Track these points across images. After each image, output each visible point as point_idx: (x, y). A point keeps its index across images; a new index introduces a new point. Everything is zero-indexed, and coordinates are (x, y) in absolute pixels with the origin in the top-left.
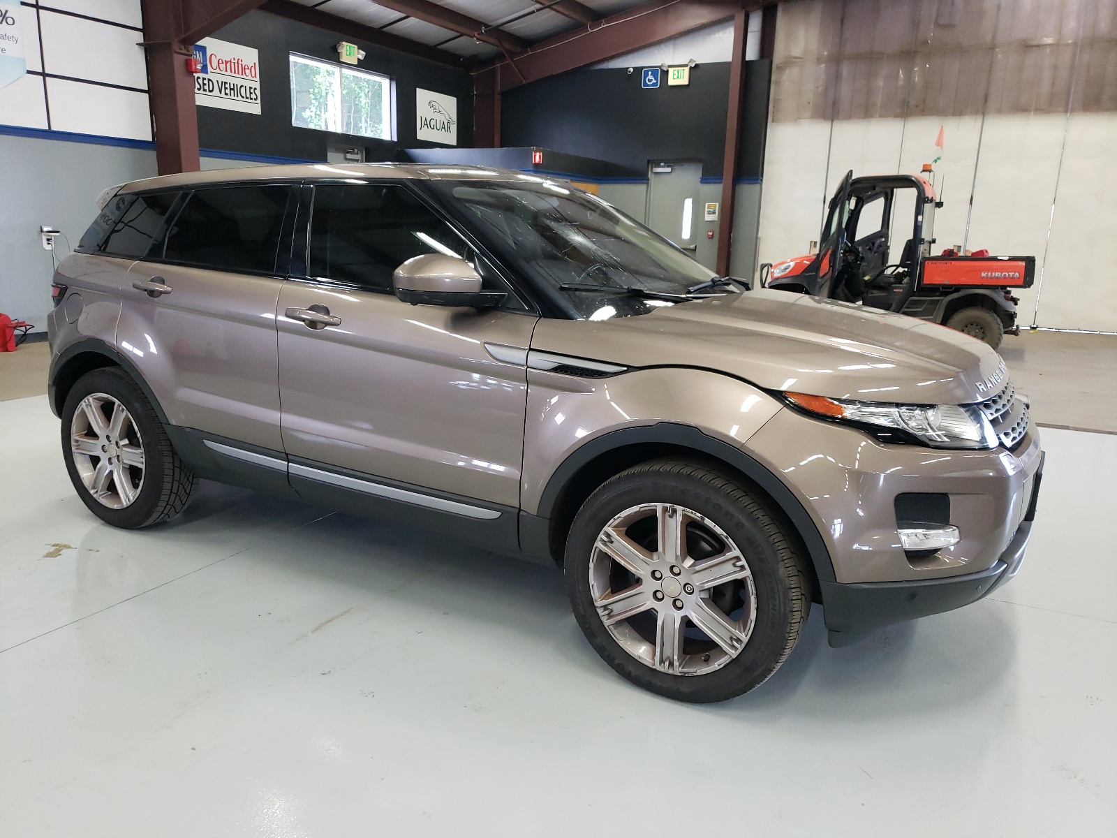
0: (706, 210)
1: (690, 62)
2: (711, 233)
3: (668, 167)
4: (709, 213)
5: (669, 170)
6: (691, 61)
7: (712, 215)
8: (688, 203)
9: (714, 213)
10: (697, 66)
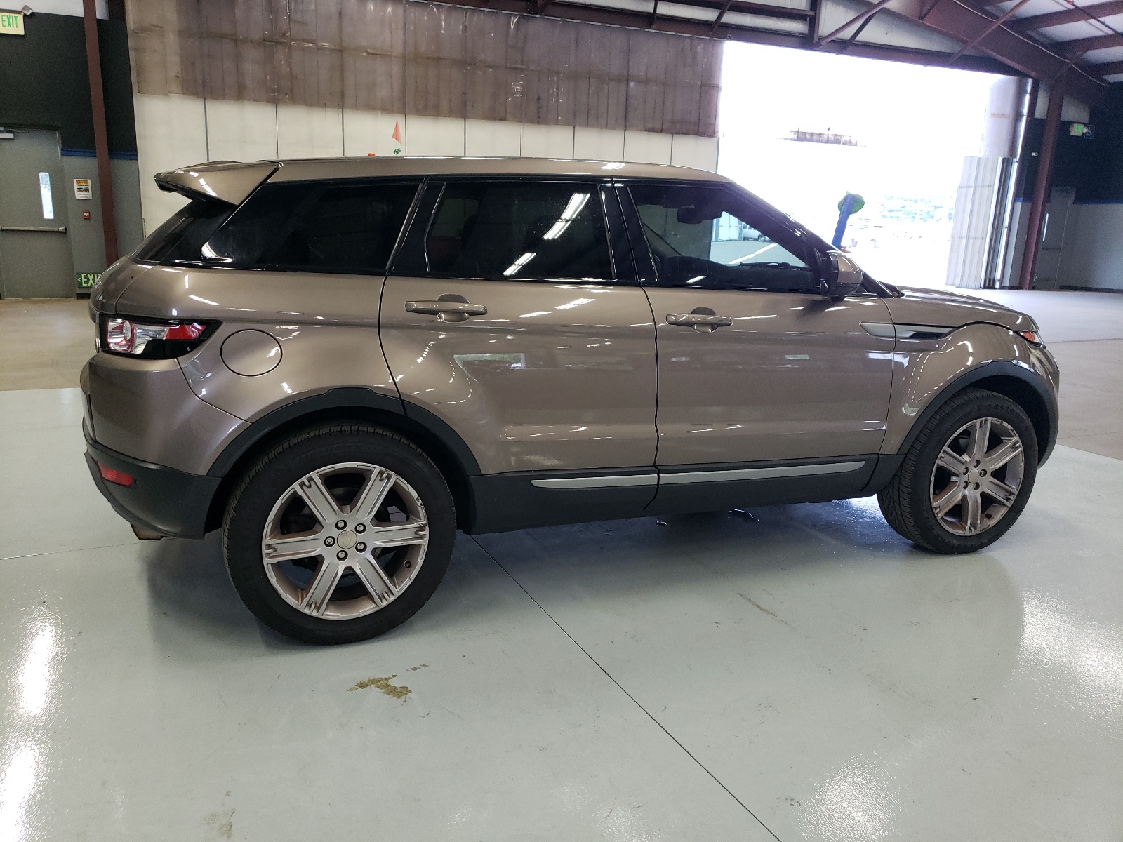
0: (76, 187)
1: (24, 9)
2: (88, 214)
3: (8, 132)
4: (80, 190)
5: (11, 136)
6: (26, 7)
7: (83, 190)
8: (44, 178)
9: (87, 191)
10: (33, 14)
